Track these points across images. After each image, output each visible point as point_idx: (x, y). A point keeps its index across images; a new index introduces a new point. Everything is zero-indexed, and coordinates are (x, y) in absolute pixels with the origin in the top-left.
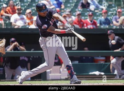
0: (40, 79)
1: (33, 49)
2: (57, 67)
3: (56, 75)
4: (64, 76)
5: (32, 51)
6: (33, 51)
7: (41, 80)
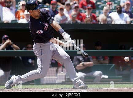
0: (34, 83)
1: (24, 48)
2: (53, 69)
3: (51, 79)
4: (61, 80)
5: (23, 50)
6: (25, 50)
7: (34, 85)
